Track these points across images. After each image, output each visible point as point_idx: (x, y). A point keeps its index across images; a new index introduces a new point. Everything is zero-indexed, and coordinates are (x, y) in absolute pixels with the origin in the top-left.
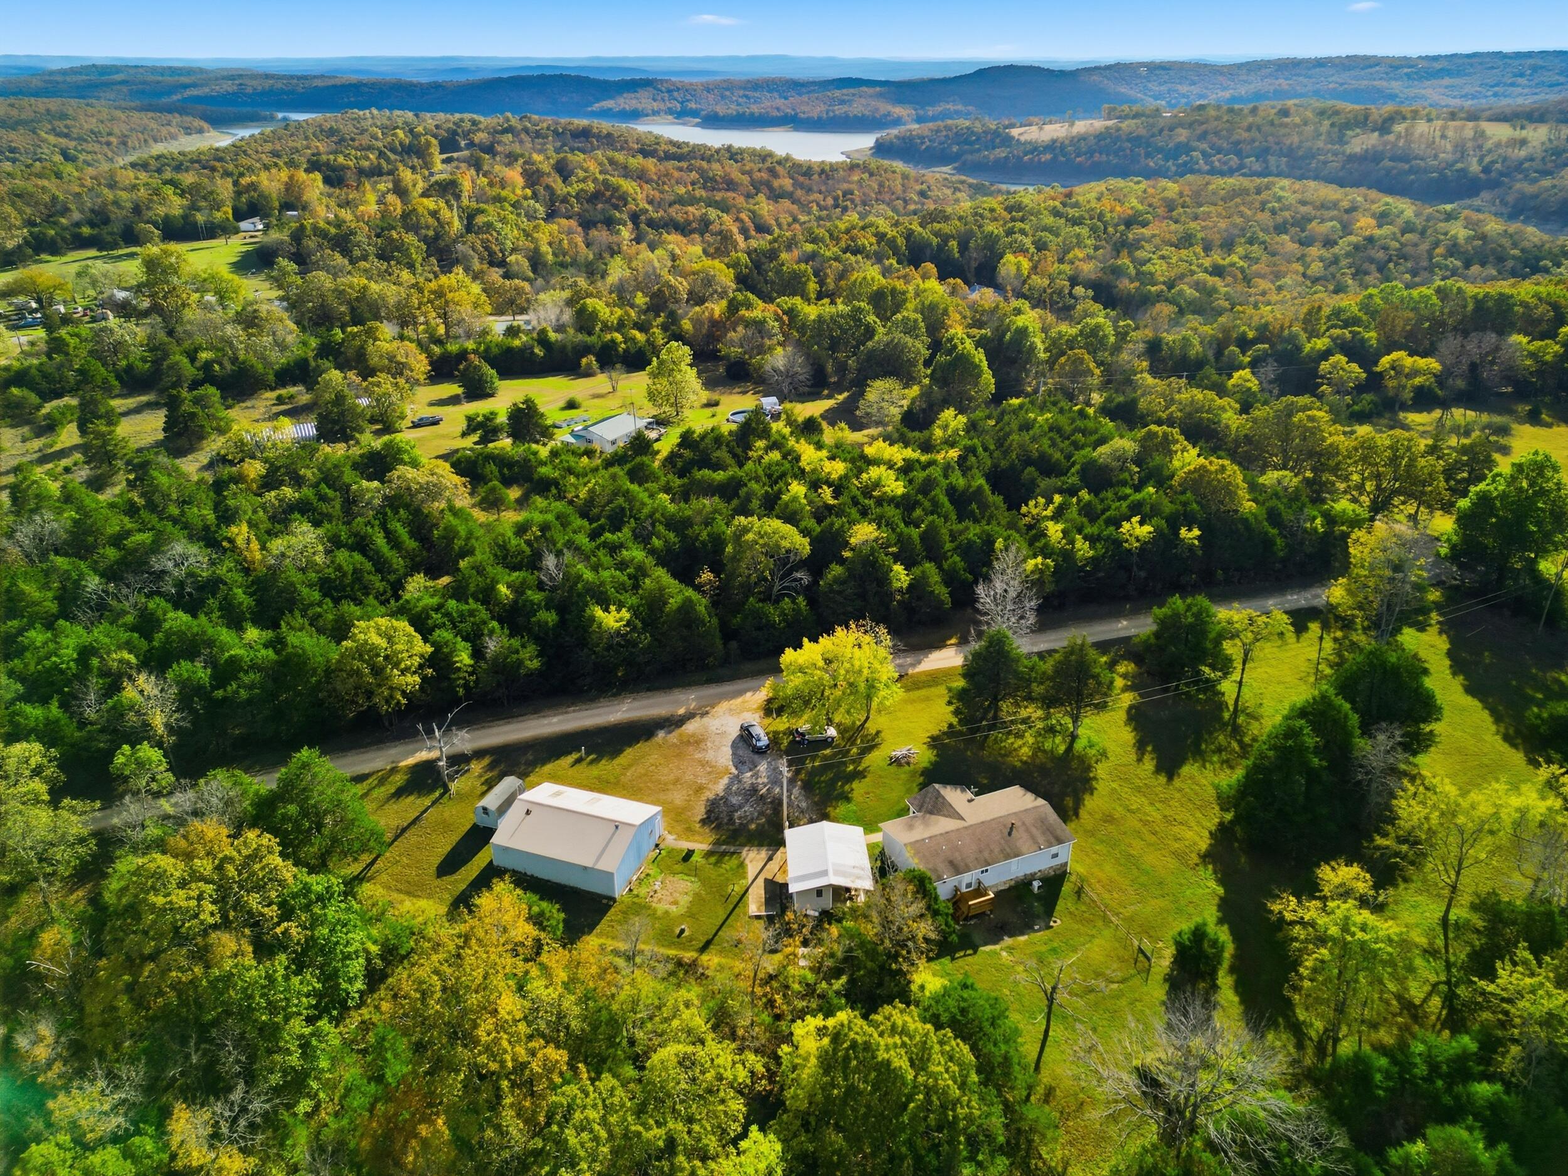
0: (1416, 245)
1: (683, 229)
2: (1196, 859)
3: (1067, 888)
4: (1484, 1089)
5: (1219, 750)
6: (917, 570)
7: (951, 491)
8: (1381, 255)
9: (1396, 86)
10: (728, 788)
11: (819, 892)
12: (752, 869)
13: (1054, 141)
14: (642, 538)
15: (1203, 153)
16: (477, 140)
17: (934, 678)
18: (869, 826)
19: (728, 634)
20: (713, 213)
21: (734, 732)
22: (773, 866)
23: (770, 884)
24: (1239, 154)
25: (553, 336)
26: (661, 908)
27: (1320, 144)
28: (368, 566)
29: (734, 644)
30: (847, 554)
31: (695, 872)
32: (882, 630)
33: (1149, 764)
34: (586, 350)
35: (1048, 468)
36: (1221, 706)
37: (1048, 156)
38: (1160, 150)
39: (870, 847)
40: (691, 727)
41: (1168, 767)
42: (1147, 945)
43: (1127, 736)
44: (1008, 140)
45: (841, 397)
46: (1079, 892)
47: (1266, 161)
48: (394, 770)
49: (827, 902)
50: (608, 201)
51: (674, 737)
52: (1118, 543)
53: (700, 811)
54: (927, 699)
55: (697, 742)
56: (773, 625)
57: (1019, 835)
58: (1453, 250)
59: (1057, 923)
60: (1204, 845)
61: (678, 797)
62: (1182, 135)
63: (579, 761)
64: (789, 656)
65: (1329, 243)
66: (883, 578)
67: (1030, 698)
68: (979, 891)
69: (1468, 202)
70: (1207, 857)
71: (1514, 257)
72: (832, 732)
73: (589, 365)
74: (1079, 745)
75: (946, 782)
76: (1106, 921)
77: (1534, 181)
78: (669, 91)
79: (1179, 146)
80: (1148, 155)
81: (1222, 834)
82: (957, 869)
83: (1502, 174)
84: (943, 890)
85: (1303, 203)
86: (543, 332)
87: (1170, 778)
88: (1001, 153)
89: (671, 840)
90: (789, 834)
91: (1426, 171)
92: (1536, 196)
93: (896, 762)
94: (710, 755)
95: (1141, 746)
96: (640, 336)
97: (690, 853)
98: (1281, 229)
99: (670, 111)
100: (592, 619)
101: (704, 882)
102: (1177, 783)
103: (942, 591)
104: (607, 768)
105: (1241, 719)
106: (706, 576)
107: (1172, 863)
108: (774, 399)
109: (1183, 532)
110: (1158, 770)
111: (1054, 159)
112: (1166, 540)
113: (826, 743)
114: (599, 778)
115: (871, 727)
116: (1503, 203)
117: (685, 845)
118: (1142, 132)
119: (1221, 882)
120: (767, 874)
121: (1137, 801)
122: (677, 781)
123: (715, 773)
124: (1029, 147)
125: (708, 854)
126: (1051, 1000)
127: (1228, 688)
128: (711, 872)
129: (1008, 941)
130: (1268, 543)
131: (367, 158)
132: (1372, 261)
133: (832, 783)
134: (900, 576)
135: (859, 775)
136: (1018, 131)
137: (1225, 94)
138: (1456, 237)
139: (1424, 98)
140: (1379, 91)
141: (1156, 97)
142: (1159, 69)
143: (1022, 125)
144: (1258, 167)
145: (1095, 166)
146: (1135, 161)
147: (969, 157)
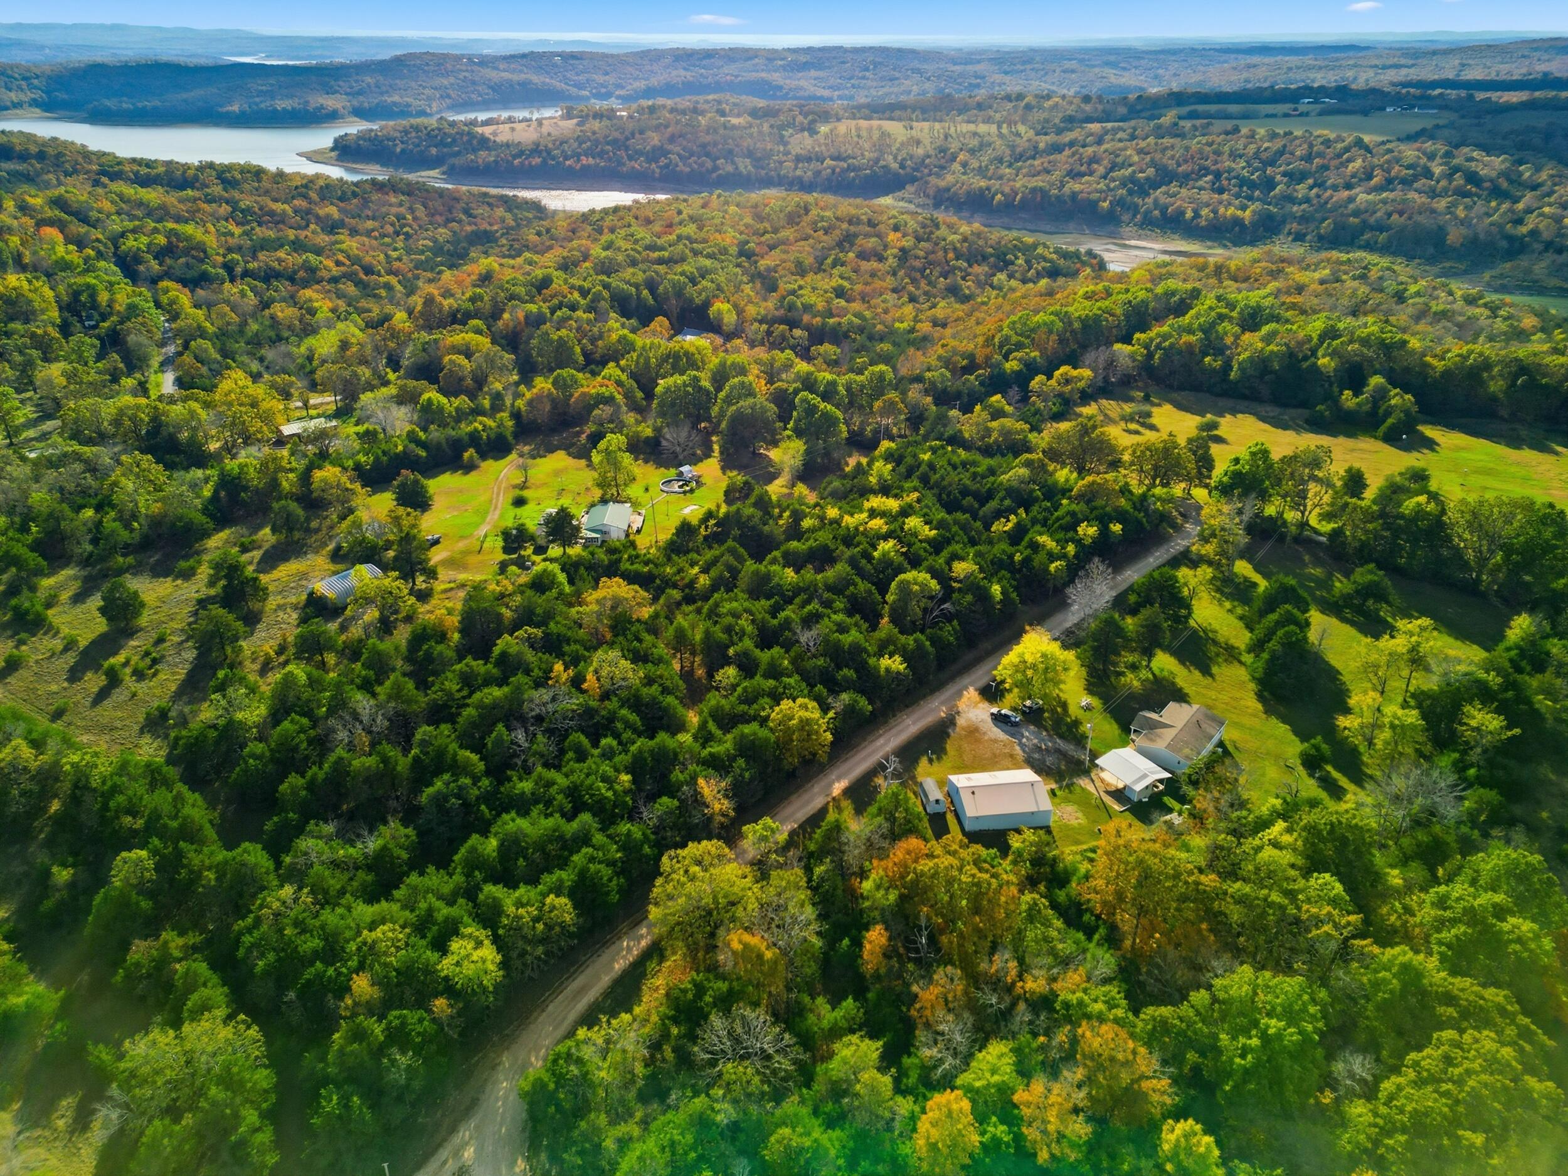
2: (1264, 715)
3: (1231, 748)
10: (1024, 751)
11: (1155, 785)
12: (1090, 788)
13: (534, 144)
15: (678, 155)
18: (1126, 746)
21: (988, 719)
23: (1111, 793)
25: (422, 435)
26: (1075, 823)
27: (769, 145)
30: (959, 585)
31: (1067, 800)
33: (1196, 672)
34: (459, 444)
39: (1142, 755)
41: (1206, 671)
42: (1288, 763)
43: (1176, 663)
44: (485, 141)
46: (1236, 748)
47: (734, 163)
51: (960, 732)
55: (976, 730)
59: (1243, 766)
60: (1260, 707)
63: (931, 760)
65: (881, 257)
70: (1267, 713)
73: (471, 457)
74: (1156, 671)
76: (1261, 757)
77: (941, 175)
81: (1263, 699)
83: (914, 170)
85: (841, 220)
86: (411, 434)
87: (1212, 676)
88: (486, 156)
91: (861, 168)
92: (947, 189)
93: (1087, 709)
94: (992, 735)
95: (1185, 665)
97: (1053, 792)
101: (1077, 803)
102: (1218, 678)
104: (951, 759)
107: (1257, 721)
108: (686, 467)
109: (1112, 527)
110: (1203, 674)
115: (1052, 694)
116: (926, 195)
117: (1046, 787)
119: (1284, 723)
120: (1102, 789)
121: (1212, 694)
122: (993, 754)
123: (1008, 745)
124: (512, 149)
125: (1062, 789)
128: (1073, 797)
135: (1078, 722)
136: (487, 131)
137: (641, 85)
138: (952, 243)
139: (802, 88)
140: (768, 83)
141: (579, 86)
142: (572, 58)
143: (487, 123)
144: (730, 168)
145: (586, 169)
146: (620, 163)
147: (457, 161)
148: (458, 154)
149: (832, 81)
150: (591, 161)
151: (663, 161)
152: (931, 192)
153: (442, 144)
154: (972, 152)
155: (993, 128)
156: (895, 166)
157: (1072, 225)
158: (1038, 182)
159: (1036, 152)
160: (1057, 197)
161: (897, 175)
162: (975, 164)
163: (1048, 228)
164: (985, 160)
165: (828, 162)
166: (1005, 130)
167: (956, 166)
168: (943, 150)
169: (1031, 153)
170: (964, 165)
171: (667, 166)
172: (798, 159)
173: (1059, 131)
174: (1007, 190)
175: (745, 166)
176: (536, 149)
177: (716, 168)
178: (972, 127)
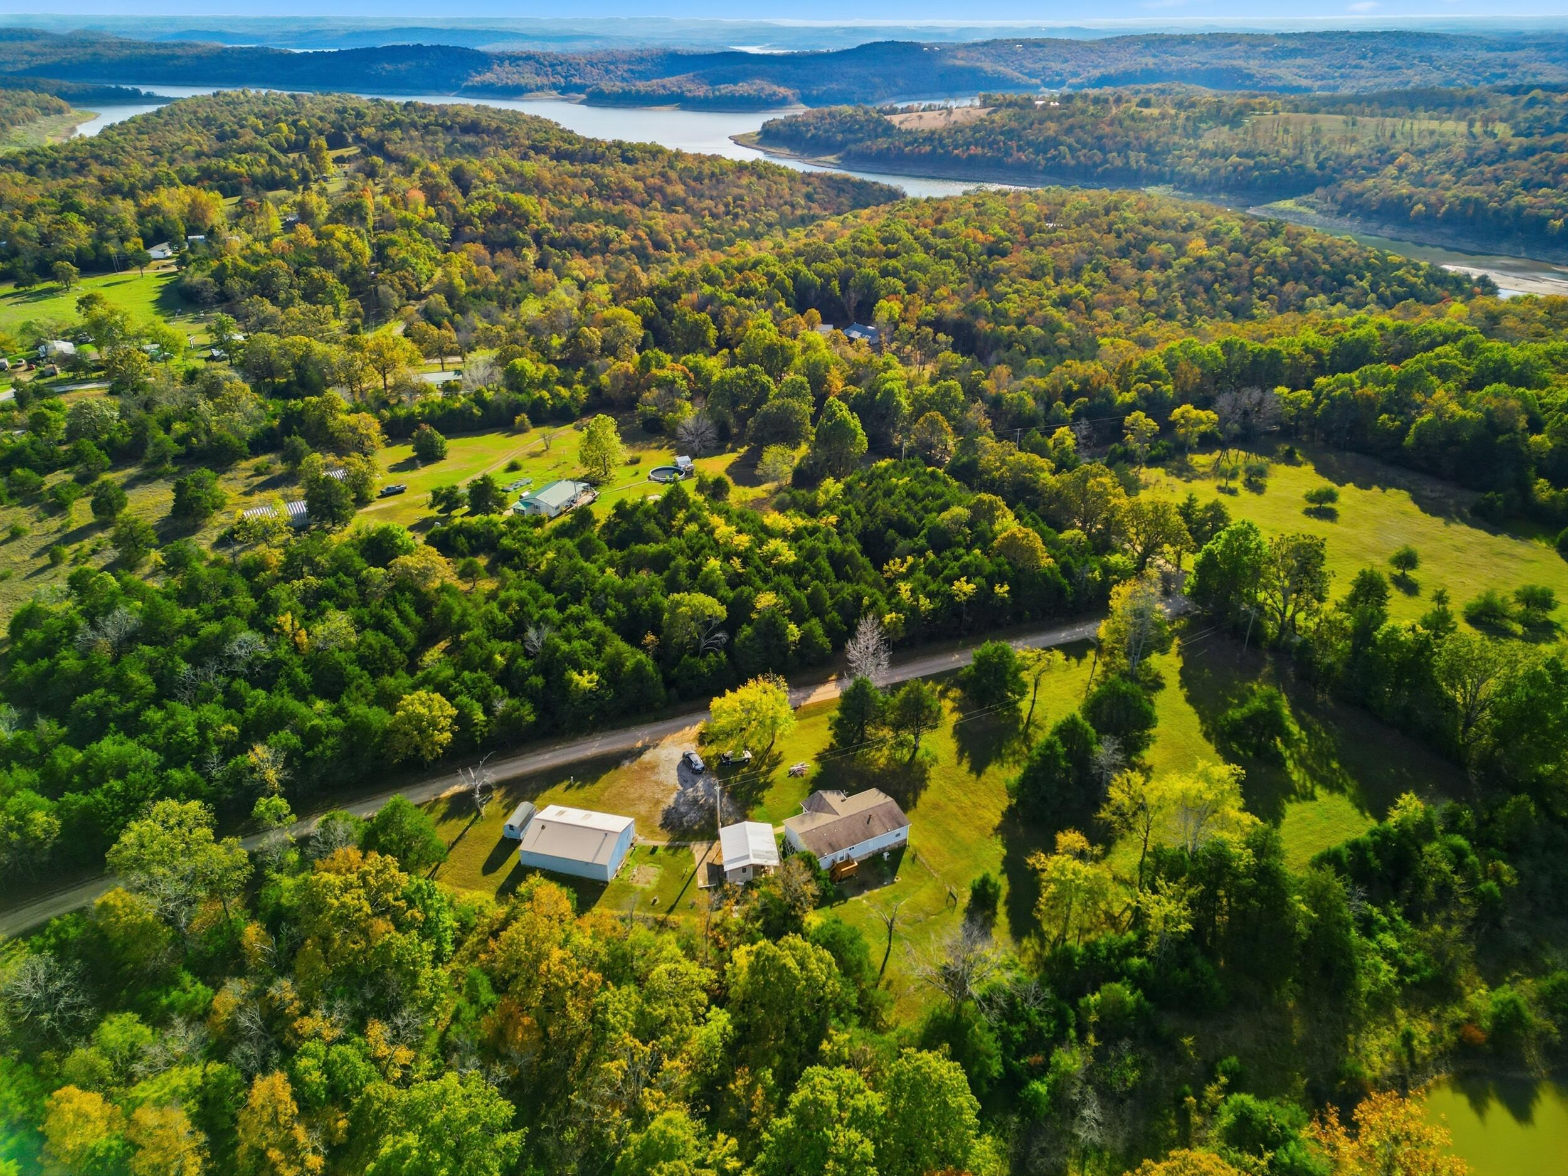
0: (1239, 265)
1: (584, 249)
2: (990, 831)
3: (906, 856)
4: (1136, 961)
5: (1014, 753)
6: (806, 626)
7: (832, 556)
8: (1208, 276)
9: (1253, 66)
10: (677, 801)
11: (744, 869)
12: (698, 857)
13: (933, 133)
14: (599, 609)
15: (1070, 147)
16: (364, 135)
17: (820, 708)
18: (776, 822)
19: (669, 683)
20: (611, 231)
21: (679, 759)
22: (712, 854)
23: (711, 866)
24: (1102, 149)
25: (489, 396)
26: (639, 886)
27: (1176, 139)
28: (391, 642)
29: (674, 691)
30: (754, 616)
31: (659, 861)
32: (781, 679)
33: (965, 766)
34: (517, 409)
35: (906, 530)
36: (1018, 720)
37: (928, 148)
38: (1030, 144)
39: (777, 836)
40: (647, 757)
41: (978, 768)
42: (955, 891)
43: (952, 745)
44: (889, 129)
45: (742, 451)
46: (914, 858)
47: (1127, 157)
48: (437, 801)
49: (750, 875)
50: (510, 220)
51: (635, 766)
52: (951, 597)
53: (659, 819)
54: (815, 725)
55: (652, 767)
56: (702, 675)
57: (875, 823)
58: (1273, 267)
59: (898, 879)
60: (997, 821)
61: (643, 809)
62: (1052, 128)
63: (569, 787)
64: (716, 702)
65: (1164, 266)
66: (781, 635)
67: (884, 724)
68: (848, 862)
69: (1304, 198)
70: (998, 830)
71: (1324, 272)
72: (748, 755)
73: (522, 422)
74: (920, 754)
75: (827, 788)
76: (931, 876)
77: (1363, 178)
78: (552, 65)
79: (1047, 140)
80: (1020, 149)
81: (1010, 814)
82: (833, 848)
83: (1334, 171)
84: (824, 863)
85: (1146, 223)
86: (479, 393)
87: (979, 774)
88: (883, 143)
89: (641, 840)
90: (722, 831)
91: (1269, 167)
92: (1360, 195)
93: (793, 774)
94: (662, 777)
95: (961, 753)
96: (564, 392)
97: (655, 849)
98: (1124, 253)
99: (554, 86)
100: (571, 681)
101: (666, 867)
102: (983, 778)
103: (824, 642)
104: (590, 790)
105: (1031, 730)
106: (650, 638)
107: (975, 835)
108: (687, 458)
109: (997, 588)
110: (971, 770)
111: (934, 150)
112: (984, 595)
113: (744, 763)
114: (586, 799)
115: (776, 750)
116: (1334, 200)
117: (652, 843)
118: (1014, 124)
119: (1006, 846)
120: (708, 859)
121: (955, 793)
122: (640, 798)
123: (668, 790)
124: (910, 138)
125: (668, 848)
126: (890, 928)
127: (1024, 705)
128: (671, 861)
129: (867, 893)
130: (1061, 591)
131: (258, 164)
132: (1200, 282)
133: (750, 792)
134: (794, 631)
135: (768, 785)
136: (896, 119)
137: (1097, 73)
138: (1274, 255)
139: (1278, 78)
140: (1238, 71)
141: (1031, 75)
142: (1035, 45)
143: (903, 111)
144: (1119, 163)
145: (972, 159)
146: (1008, 154)
147: (853, 147)
148: (861, 140)
149: (1318, 70)
150: (979, 151)
151: (1053, 152)
152: (1340, 197)
153: (850, 131)
154: (1421, 153)
155: (1463, 127)
156: (1312, 165)
157: (1505, 245)
158: (1477, 193)
159: (1502, 154)
160: (1496, 212)
161: (1312, 176)
162: (1415, 167)
163: (1472, 247)
164: (1432, 161)
165: (1234, 159)
166: (1478, 128)
167: (1391, 170)
168: (1382, 151)
169: (1492, 157)
170: (1402, 169)
171: (1054, 158)
172: (1203, 154)
173: (1550, 131)
174: (1433, 199)
175: (1137, 159)
176: (931, 137)
177: (1106, 161)
178: (1434, 125)
